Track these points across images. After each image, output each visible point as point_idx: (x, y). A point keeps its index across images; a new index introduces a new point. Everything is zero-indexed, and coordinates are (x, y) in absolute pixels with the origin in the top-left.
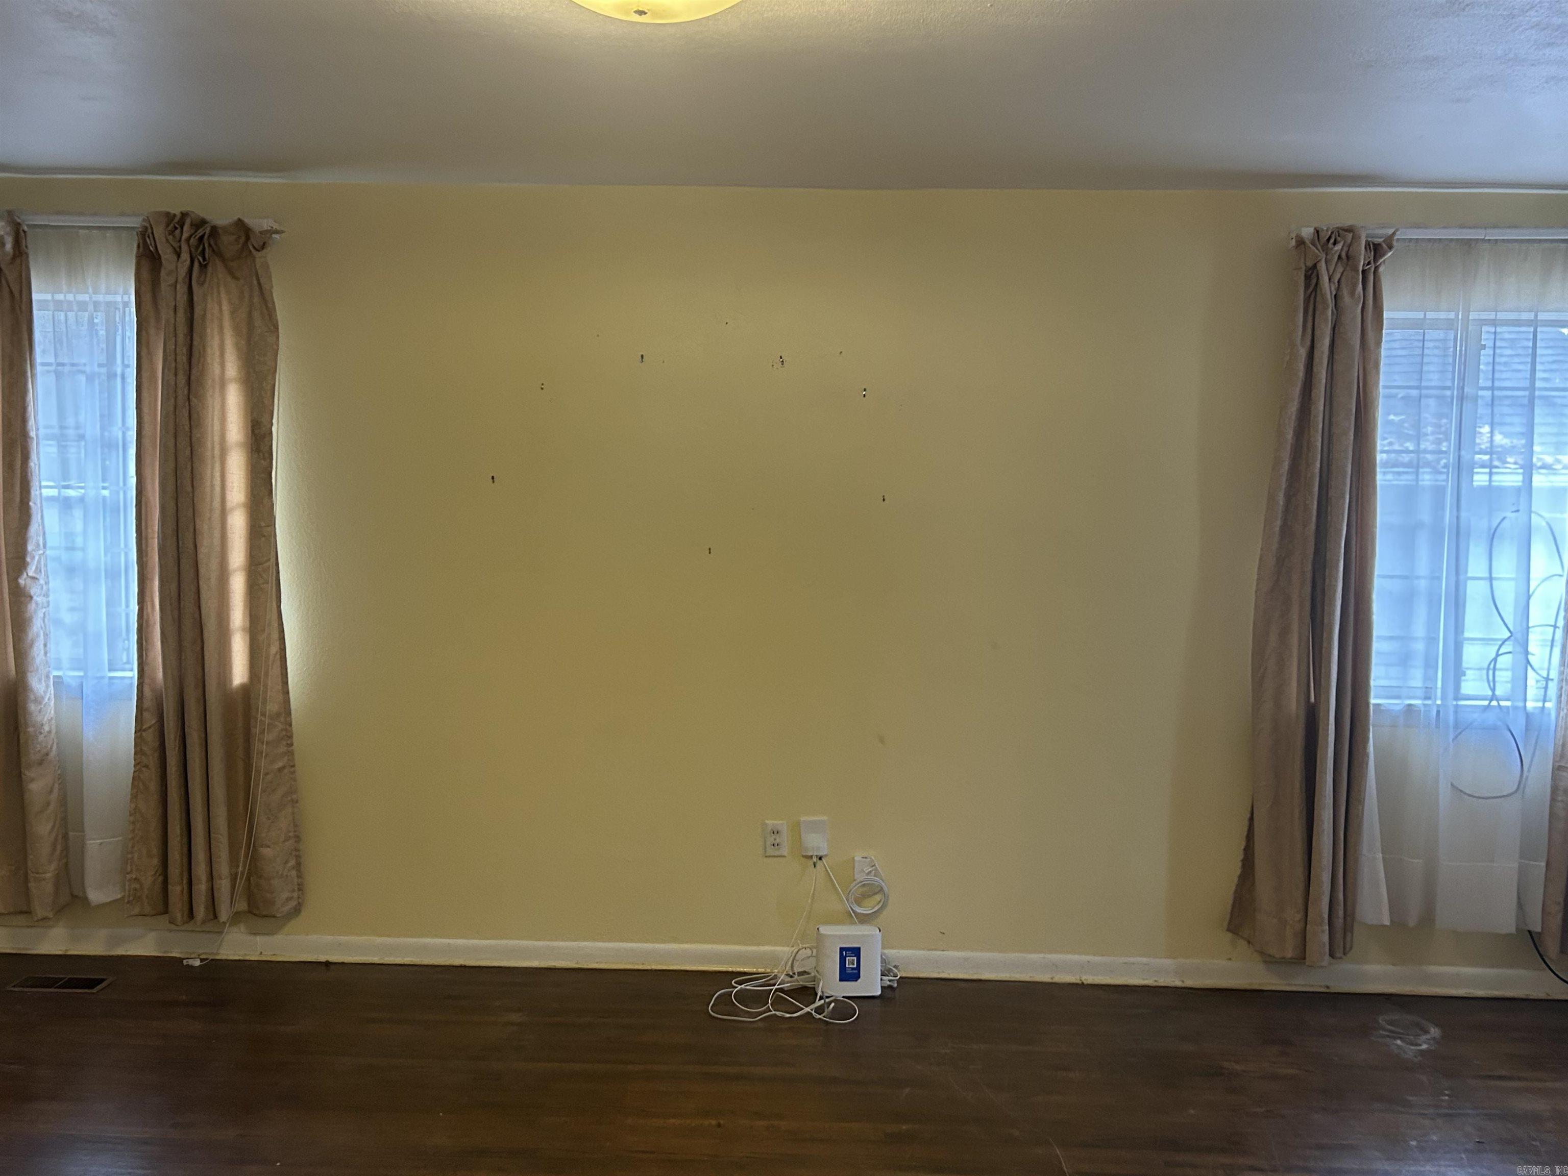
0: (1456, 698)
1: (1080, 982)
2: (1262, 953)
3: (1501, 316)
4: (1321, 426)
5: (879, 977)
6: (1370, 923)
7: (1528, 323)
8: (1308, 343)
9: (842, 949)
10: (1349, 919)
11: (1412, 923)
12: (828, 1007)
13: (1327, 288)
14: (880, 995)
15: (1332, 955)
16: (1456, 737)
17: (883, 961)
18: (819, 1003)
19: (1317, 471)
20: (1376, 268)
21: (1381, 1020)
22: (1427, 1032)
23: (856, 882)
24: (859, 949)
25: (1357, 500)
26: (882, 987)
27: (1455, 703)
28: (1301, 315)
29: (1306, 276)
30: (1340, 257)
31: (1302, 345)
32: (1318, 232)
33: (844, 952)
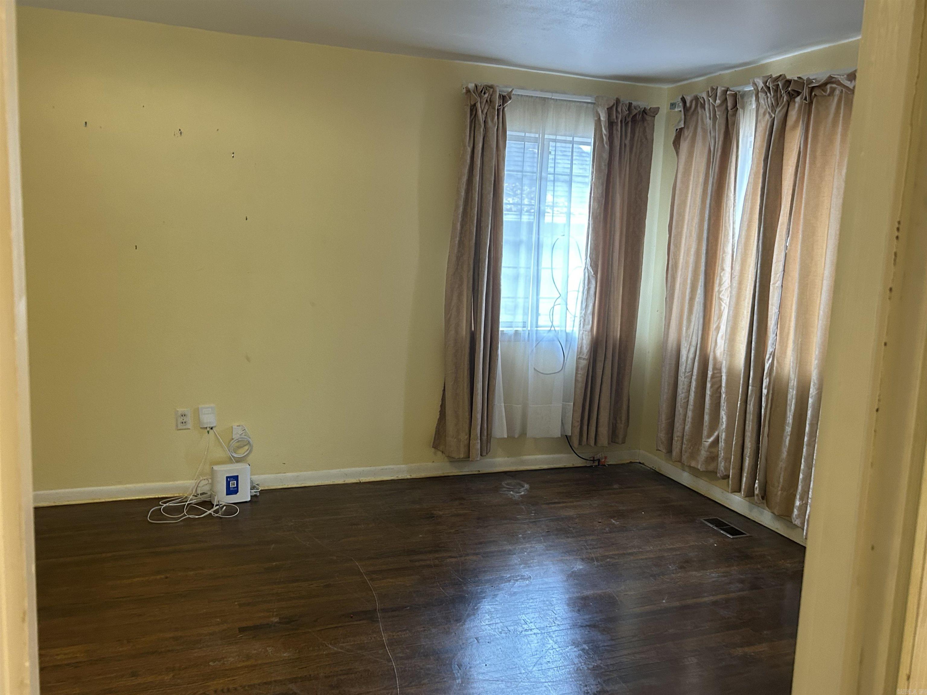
0: (537, 327)
1: (359, 482)
2: (449, 457)
3: (559, 138)
4: (477, 189)
5: (249, 491)
6: (498, 437)
7: (570, 142)
8: (472, 145)
9: (227, 478)
10: (489, 436)
11: (516, 437)
12: (221, 510)
13: (481, 117)
14: (250, 501)
15: (481, 455)
16: (537, 345)
17: (252, 482)
18: (215, 508)
19: (476, 212)
20: (504, 108)
21: (503, 484)
22: (523, 487)
23: (234, 440)
24: (238, 476)
25: (494, 228)
26: (251, 496)
27: (536, 329)
28: (468, 130)
29: (471, 109)
30: (487, 101)
31: (469, 146)
32: (476, 86)
33: (229, 479)
